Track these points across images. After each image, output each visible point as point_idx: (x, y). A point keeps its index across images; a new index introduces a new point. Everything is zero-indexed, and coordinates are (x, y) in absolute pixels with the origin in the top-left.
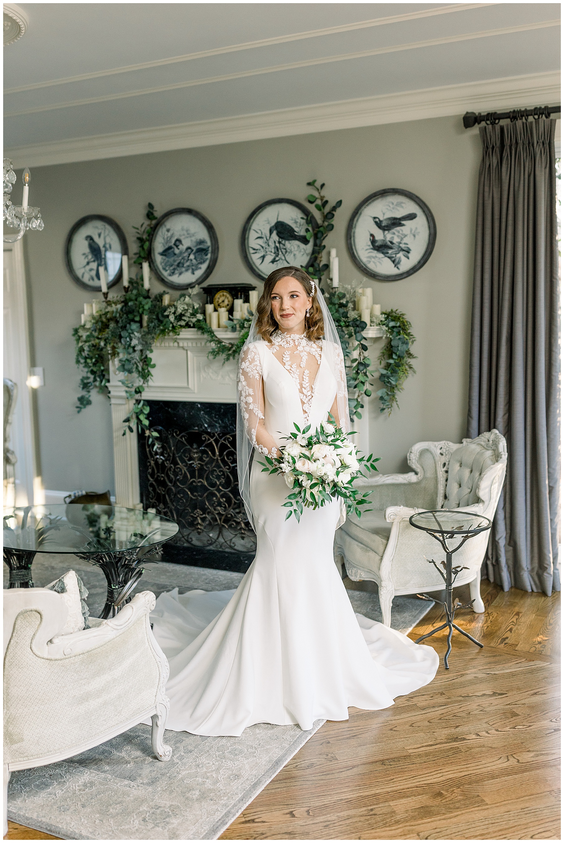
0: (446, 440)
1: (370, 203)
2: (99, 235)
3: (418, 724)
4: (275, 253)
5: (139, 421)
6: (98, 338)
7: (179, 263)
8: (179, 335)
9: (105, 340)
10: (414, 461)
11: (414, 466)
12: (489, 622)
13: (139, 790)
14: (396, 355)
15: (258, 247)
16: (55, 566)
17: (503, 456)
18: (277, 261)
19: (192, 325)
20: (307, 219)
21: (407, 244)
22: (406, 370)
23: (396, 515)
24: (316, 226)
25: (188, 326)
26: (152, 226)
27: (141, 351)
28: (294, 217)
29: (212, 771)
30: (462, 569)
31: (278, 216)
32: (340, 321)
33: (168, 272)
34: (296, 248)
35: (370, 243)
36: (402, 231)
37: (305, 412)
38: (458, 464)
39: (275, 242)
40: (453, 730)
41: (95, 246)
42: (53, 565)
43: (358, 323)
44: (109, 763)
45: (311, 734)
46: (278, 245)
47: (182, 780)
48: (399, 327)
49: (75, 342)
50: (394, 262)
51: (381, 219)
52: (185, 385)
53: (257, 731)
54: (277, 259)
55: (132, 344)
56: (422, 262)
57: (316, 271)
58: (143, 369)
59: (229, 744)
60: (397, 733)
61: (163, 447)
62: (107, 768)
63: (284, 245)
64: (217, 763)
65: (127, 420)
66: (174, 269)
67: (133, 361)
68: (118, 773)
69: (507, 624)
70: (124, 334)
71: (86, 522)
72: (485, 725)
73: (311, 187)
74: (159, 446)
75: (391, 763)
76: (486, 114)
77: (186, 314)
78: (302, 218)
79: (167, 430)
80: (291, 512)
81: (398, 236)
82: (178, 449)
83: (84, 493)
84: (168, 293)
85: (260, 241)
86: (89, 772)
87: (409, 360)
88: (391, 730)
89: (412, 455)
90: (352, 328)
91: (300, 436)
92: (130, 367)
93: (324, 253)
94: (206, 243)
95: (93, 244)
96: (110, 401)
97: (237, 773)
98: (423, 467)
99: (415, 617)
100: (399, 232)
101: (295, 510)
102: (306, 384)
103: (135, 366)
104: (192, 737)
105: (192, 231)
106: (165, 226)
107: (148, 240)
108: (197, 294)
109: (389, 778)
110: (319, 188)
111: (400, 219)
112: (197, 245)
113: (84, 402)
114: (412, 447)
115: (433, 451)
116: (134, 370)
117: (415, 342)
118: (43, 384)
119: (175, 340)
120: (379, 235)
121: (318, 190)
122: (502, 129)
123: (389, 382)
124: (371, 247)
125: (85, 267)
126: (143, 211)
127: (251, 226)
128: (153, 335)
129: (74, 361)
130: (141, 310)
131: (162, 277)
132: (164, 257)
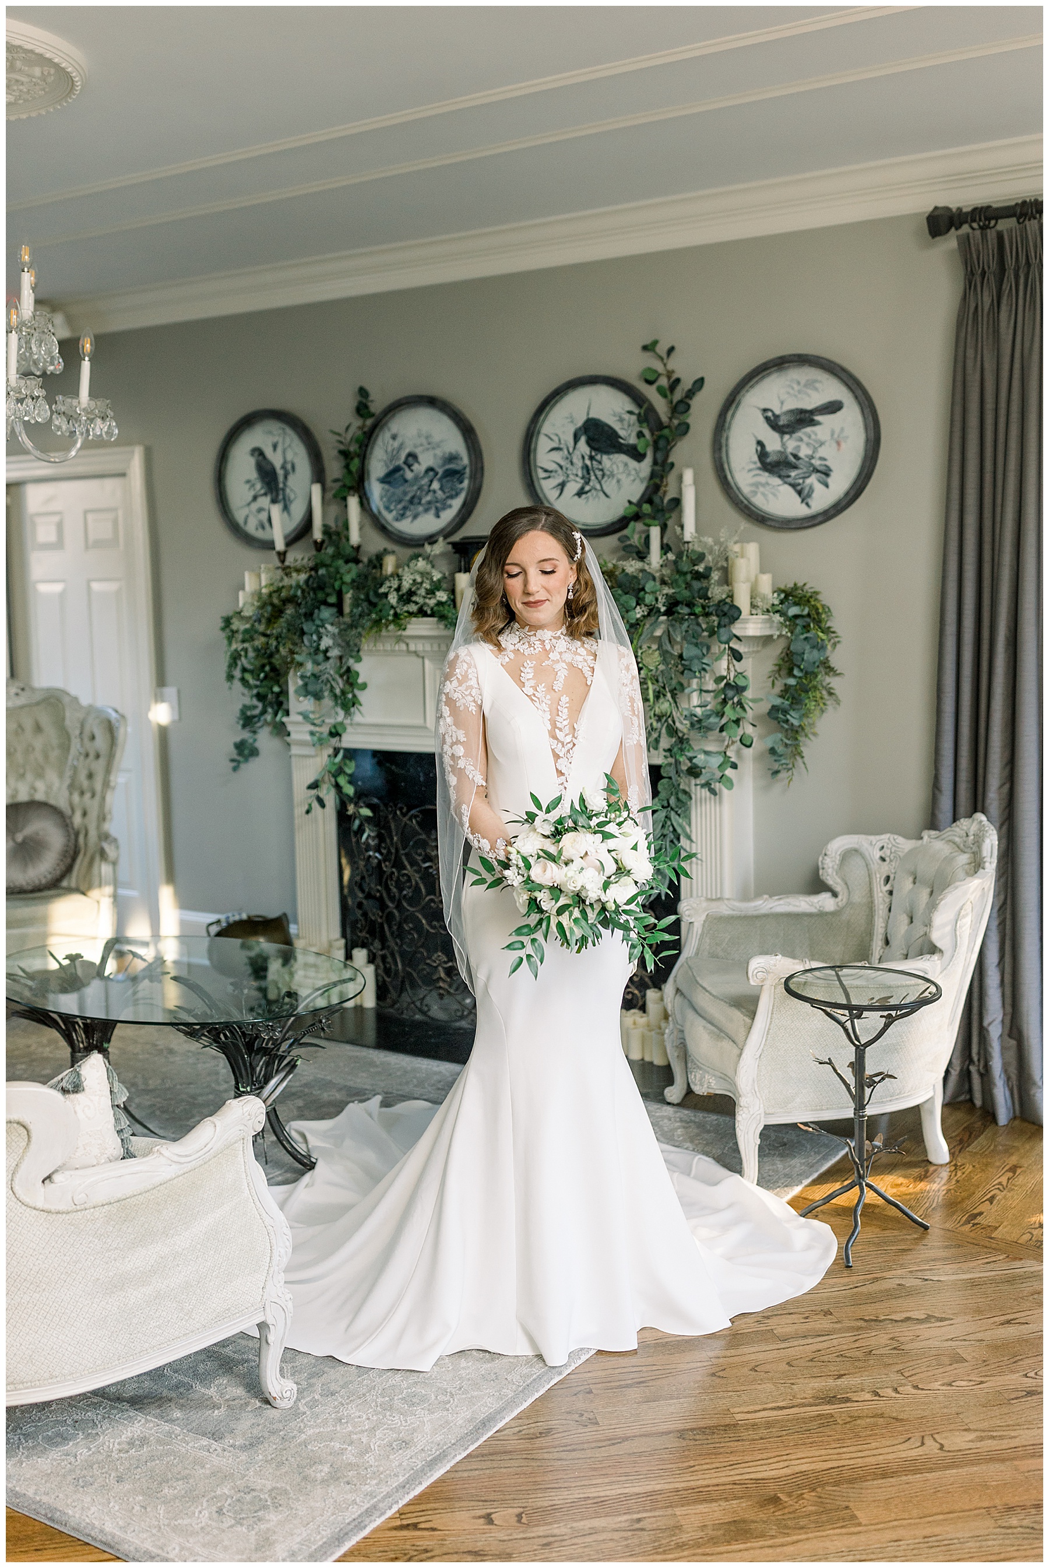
0: (892, 833)
1: (757, 382)
2: (275, 447)
3: (768, 1367)
4: (583, 478)
5: (337, 786)
6: (265, 635)
7: (413, 497)
8: (404, 629)
9: (277, 638)
10: (830, 871)
11: (830, 882)
12: (954, 1182)
13: (224, 1457)
14: (801, 670)
15: (552, 467)
16: (176, 1049)
17: (987, 865)
18: (586, 493)
19: (429, 612)
20: (639, 415)
21: (825, 459)
22: (822, 698)
23: (768, 972)
24: (658, 426)
25: (422, 613)
26: (366, 429)
27: (341, 658)
28: (619, 410)
29: (363, 1431)
30: (883, 1079)
31: (589, 408)
32: (694, 605)
33: (394, 513)
34: (621, 469)
35: (756, 458)
36: (816, 434)
37: (560, 773)
38: (911, 879)
39: (583, 457)
40: (831, 1383)
41: (268, 467)
42: (172, 1046)
43: (726, 608)
44: (183, 1406)
45: (560, 1374)
46: (588, 462)
47: (305, 1444)
48: (809, 615)
49: (226, 642)
50: (800, 493)
51: (777, 412)
52: (419, 722)
53: (463, 1363)
54: (587, 488)
55: (322, 647)
56: (852, 493)
57: (658, 511)
58: (343, 692)
59: (405, 1384)
60: (724, 1381)
61: (380, 837)
62: (177, 1414)
63: (600, 463)
64: (375, 1418)
65: (315, 786)
66: (405, 508)
67: (324, 678)
68: (194, 1424)
69: (988, 1187)
70: (307, 627)
71: (249, 970)
72: (895, 1377)
73: (649, 354)
74: (372, 834)
75: (697, 1437)
76: (969, 209)
77: (419, 592)
78: (630, 413)
79: (386, 805)
80: (521, 959)
81: (808, 444)
82: (405, 841)
83: (244, 917)
84: (393, 552)
85: (557, 456)
86: (143, 1421)
87: (828, 679)
88: (714, 1374)
89: (828, 860)
90: (714, 618)
91: (541, 815)
92: (318, 687)
93: (671, 478)
94: (461, 459)
95: (264, 463)
96: (289, 750)
97: (407, 1439)
98: (846, 884)
99: (811, 1167)
100: (809, 437)
101: (529, 956)
102: (563, 721)
103: (329, 686)
104: (342, 1369)
105: (436, 438)
106: (389, 430)
107: (358, 456)
108: (443, 555)
109: (687, 1464)
110: (664, 356)
111: (812, 412)
112: (444, 465)
113: (245, 751)
114: (827, 843)
115: (867, 854)
116: (326, 694)
117: (838, 646)
118: (177, 718)
119: (399, 639)
120: (774, 443)
121: (662, 359)
122: (1000, 237)
123: (787, 721)
124: (759, 465)
125: (249, 504)
126: (351, 402)
127: (541, 427)
128: (360, 630)
129: (224, 675)
130: (337, 585)
131: (383, 522)
132: (386, 487)
